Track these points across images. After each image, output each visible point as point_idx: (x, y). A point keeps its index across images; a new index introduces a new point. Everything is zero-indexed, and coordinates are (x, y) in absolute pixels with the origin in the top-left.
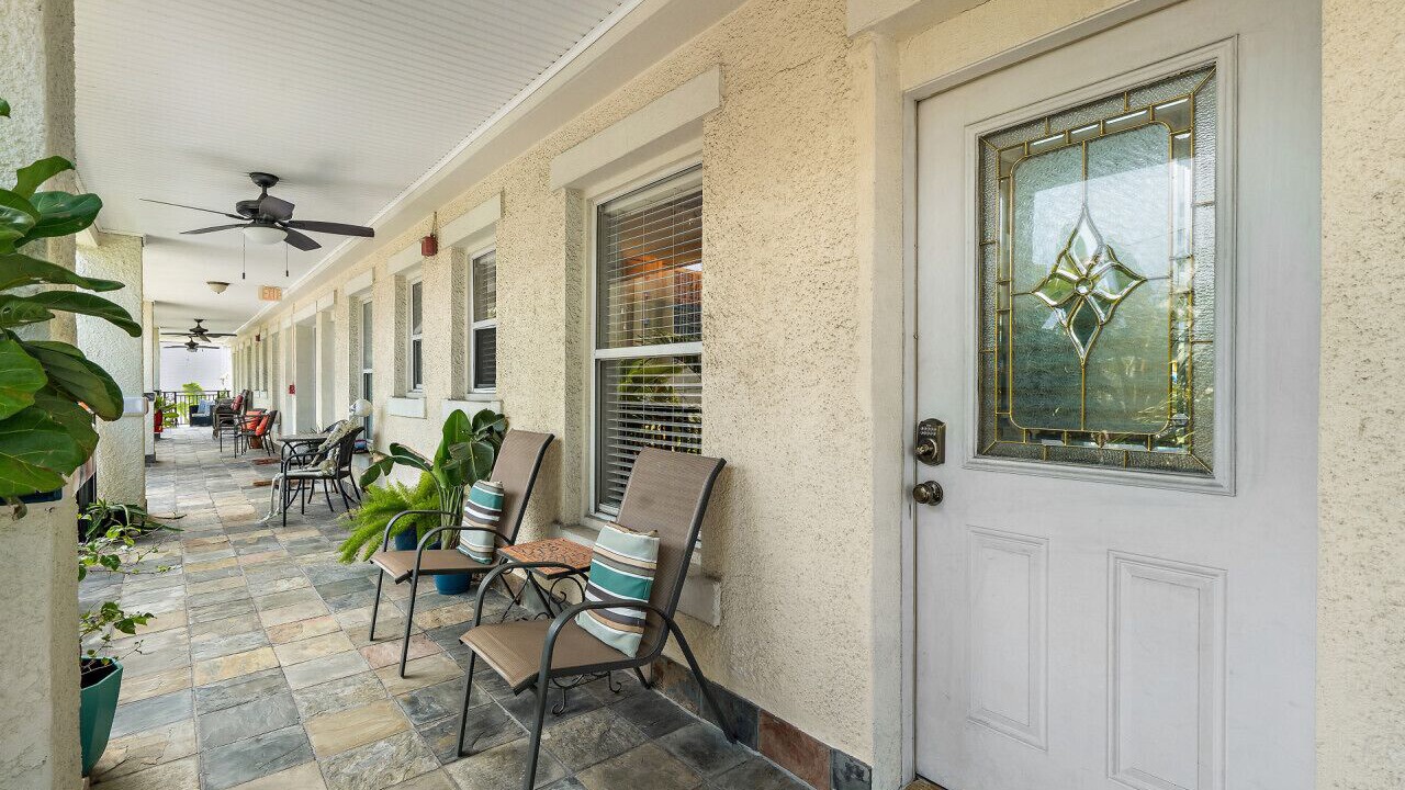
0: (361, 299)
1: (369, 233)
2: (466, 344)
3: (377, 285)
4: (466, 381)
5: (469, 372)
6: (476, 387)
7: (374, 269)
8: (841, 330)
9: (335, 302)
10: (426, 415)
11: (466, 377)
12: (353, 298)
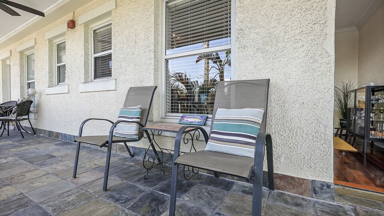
0: (26, 53)
1: (42, 14)
2: (90, 63)
3: (37, 45)
4: (90, 77)
5: (91, 74)
6: (94, 79)
7: (35, 39)
8: (316, 25)
9: (11, 55)
10: (69, 91)
11: (90, 75)
12: (21, 53)
